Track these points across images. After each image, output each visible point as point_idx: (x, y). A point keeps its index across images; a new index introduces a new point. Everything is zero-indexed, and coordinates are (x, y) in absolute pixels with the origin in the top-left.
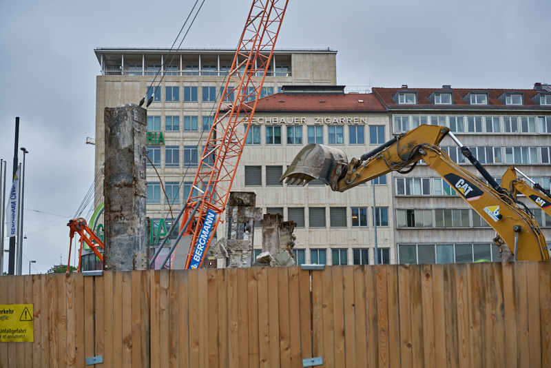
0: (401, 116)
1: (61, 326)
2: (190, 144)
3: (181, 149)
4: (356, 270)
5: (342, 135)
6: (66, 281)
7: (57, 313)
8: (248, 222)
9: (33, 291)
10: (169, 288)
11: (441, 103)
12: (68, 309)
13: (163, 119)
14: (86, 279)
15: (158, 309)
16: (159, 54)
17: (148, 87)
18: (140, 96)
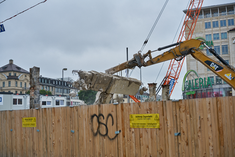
2: (224, 44)
3: (221, 47)
13: (212, 35)
16: (209, 9)
17: (205, 23)
18: (202, 27)
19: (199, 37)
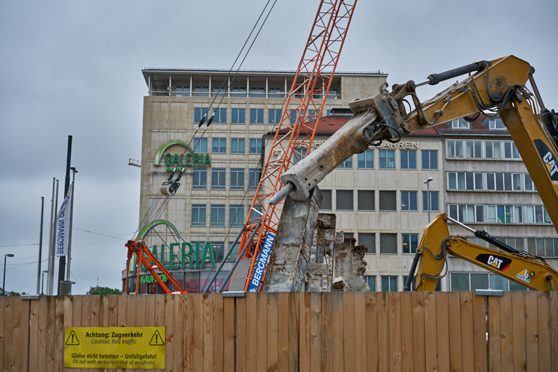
0: (455, 141)
1: (197, 352)
2: (236, 166)
3: (228, 171)
4: (540, 296)
5: (393, 159)
6: (203, 302)
7: (192, 337)
8: (328, 245)
9: (165, 312)
10: (321, 312)
11: (495, 128)
12: (205, 333)
13: (210, 141)
14: (226, 300)
15: (308, 336)
16: (208, 76)
17: (196, 108)
18: (188, 118)
19: (178, 141)
